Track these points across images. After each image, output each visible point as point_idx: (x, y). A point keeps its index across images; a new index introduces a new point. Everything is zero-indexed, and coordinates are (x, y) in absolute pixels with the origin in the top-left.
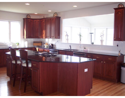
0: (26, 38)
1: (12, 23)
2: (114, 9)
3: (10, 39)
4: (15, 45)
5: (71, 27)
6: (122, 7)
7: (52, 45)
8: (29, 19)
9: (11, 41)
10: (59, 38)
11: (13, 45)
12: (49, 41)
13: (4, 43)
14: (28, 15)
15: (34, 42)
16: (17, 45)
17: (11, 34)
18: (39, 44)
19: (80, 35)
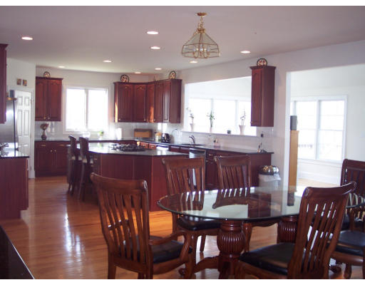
0: (118, 121)
1: (92, 92)
2: (251, 68)
3: (87, 123)
4: (97, 136)
5: (212, 99)
6: (264, 65)
7: (167, 135)
8: (125, 83)
9: (90, 127)
10: (179, 122)
11: (91, 135)
12: (163, 128)
13: (75, 130)
14: (123, 75)
15: (136, 130)
16: (99, 134)
17: (89, 114)
18: (146, 135)
19: (211, 116)
